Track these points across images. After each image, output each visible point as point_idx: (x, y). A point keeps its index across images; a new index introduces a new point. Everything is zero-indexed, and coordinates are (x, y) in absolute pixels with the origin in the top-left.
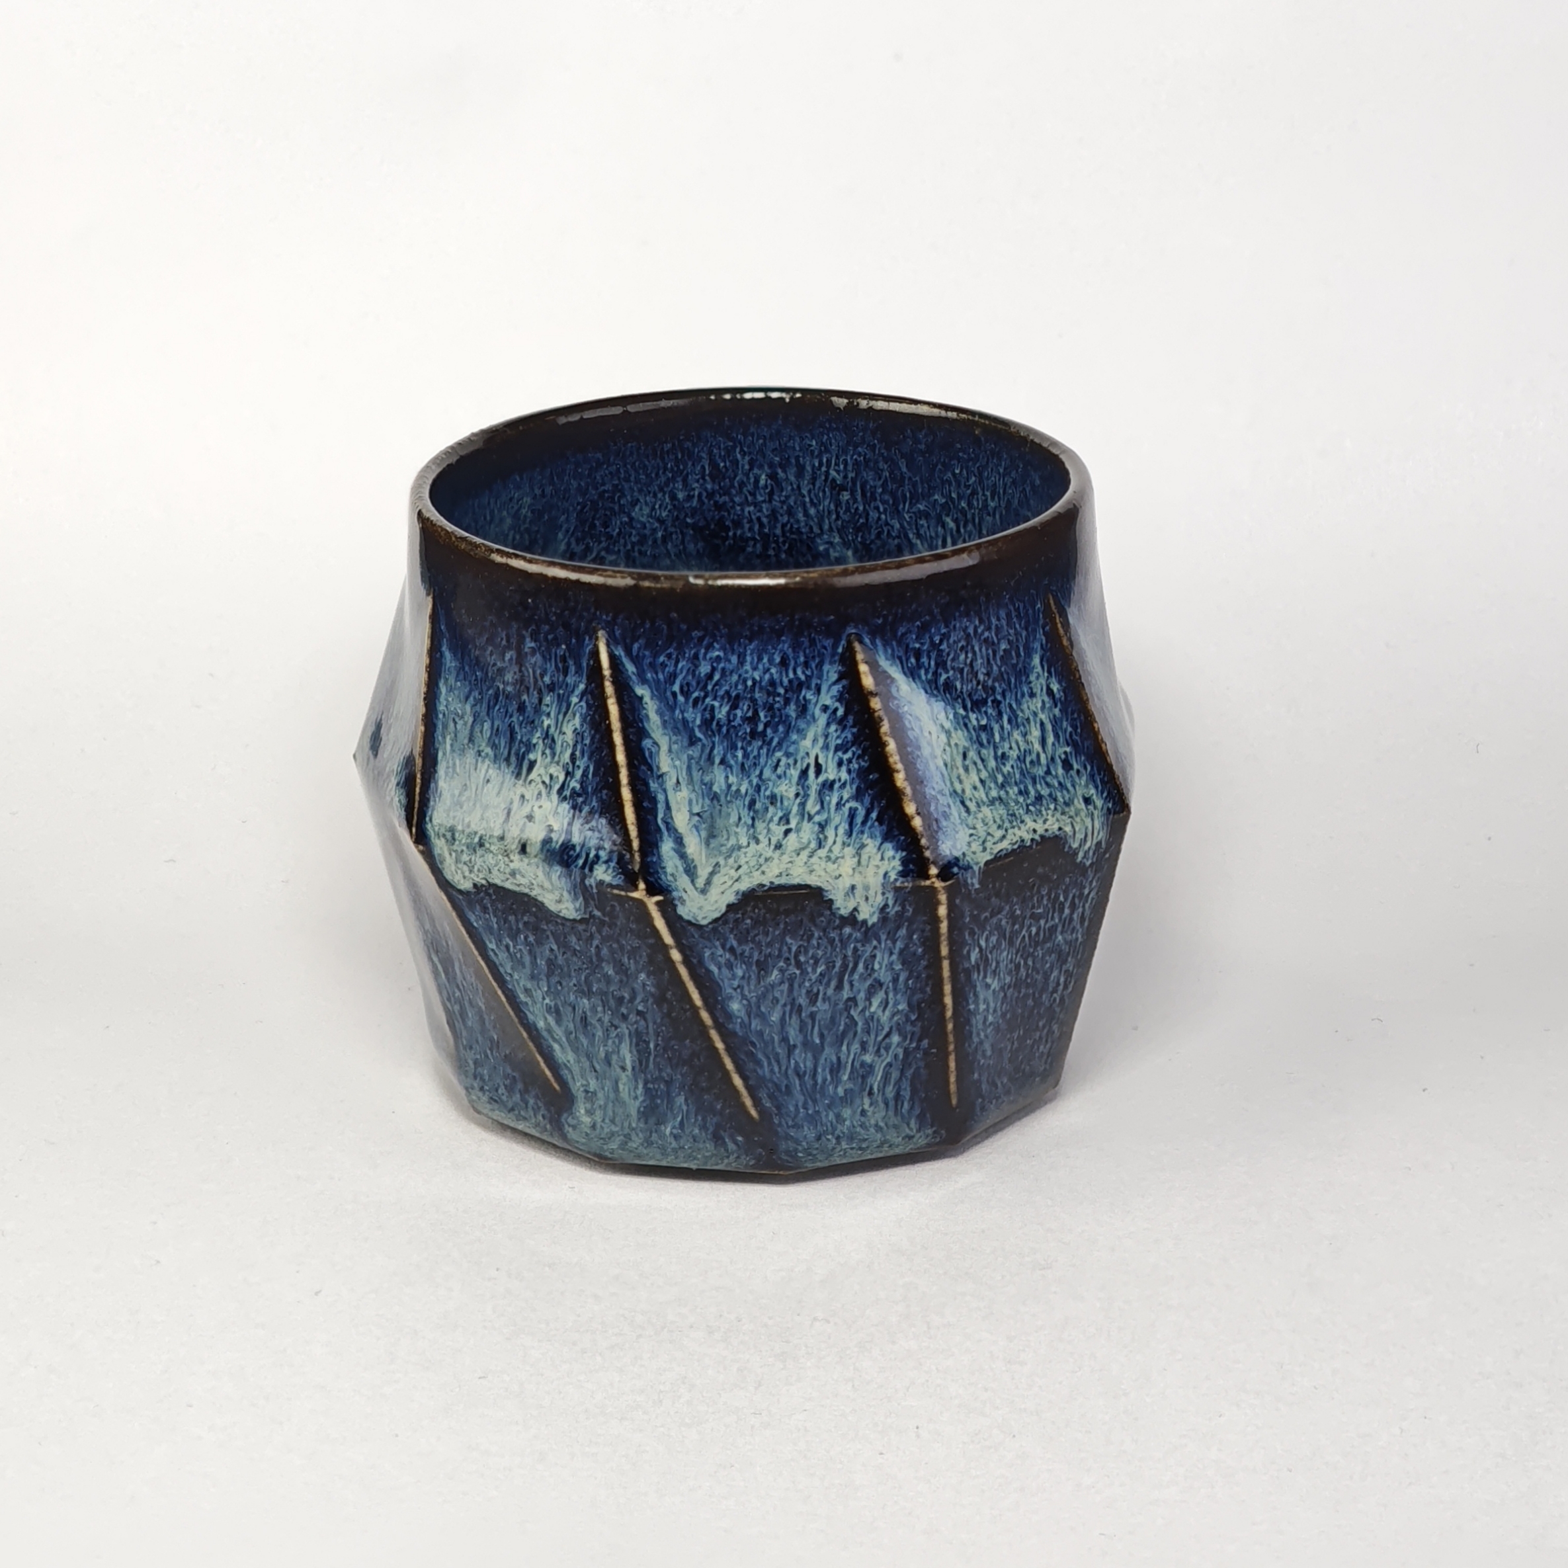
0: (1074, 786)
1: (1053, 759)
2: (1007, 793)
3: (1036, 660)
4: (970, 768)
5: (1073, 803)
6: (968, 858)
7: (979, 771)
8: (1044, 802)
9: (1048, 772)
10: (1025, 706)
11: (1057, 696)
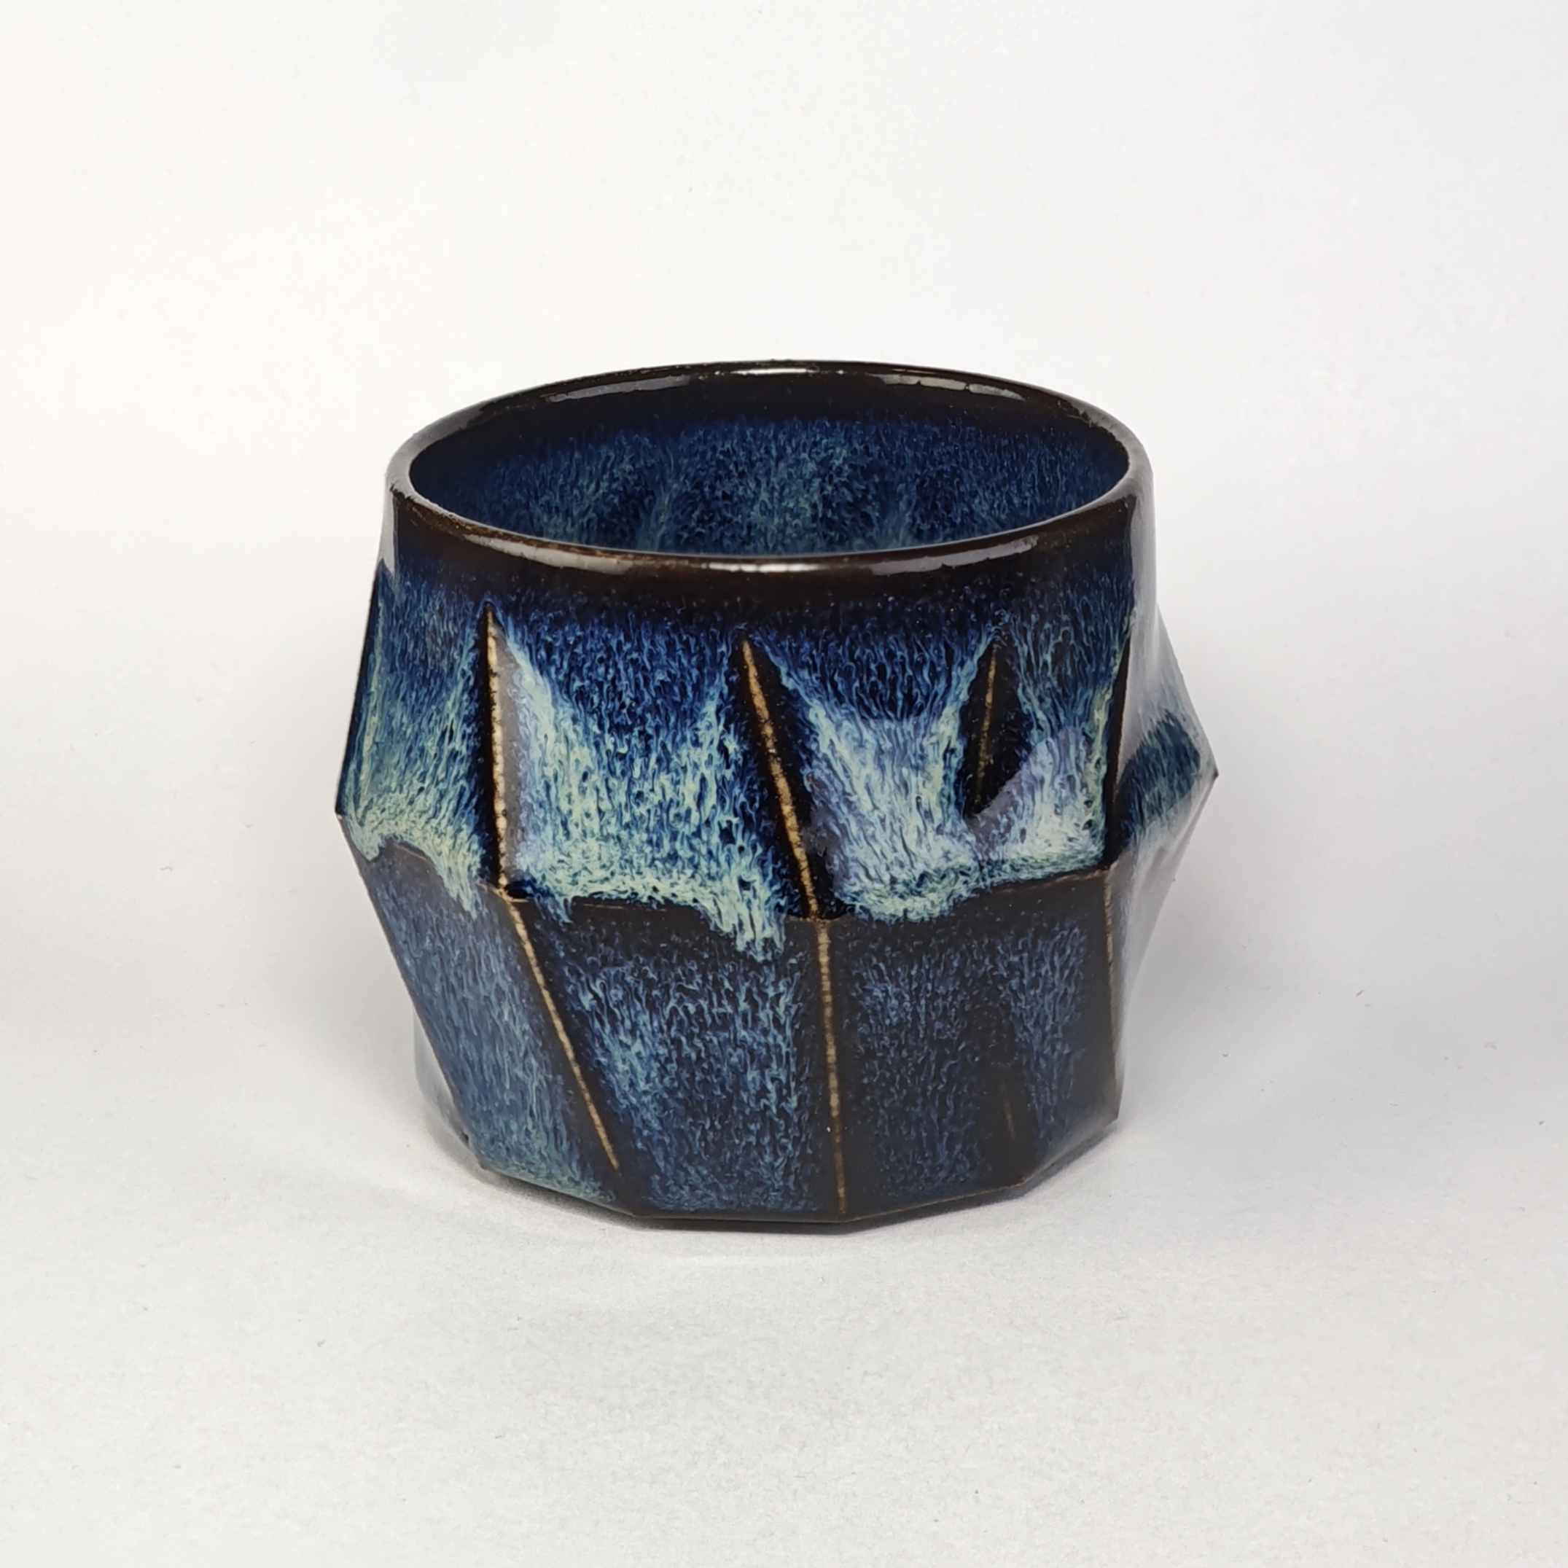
0: (729, 862)
1: (708, 823)
2: (631, 835)
3: (710, 708)
4: (588, 791)
5: (721, 879)
6: (547, 883)
7: (599, 799)
8: (680, 863)
9: (697, 834)
10: (684, 752)
11: (732, 756)
